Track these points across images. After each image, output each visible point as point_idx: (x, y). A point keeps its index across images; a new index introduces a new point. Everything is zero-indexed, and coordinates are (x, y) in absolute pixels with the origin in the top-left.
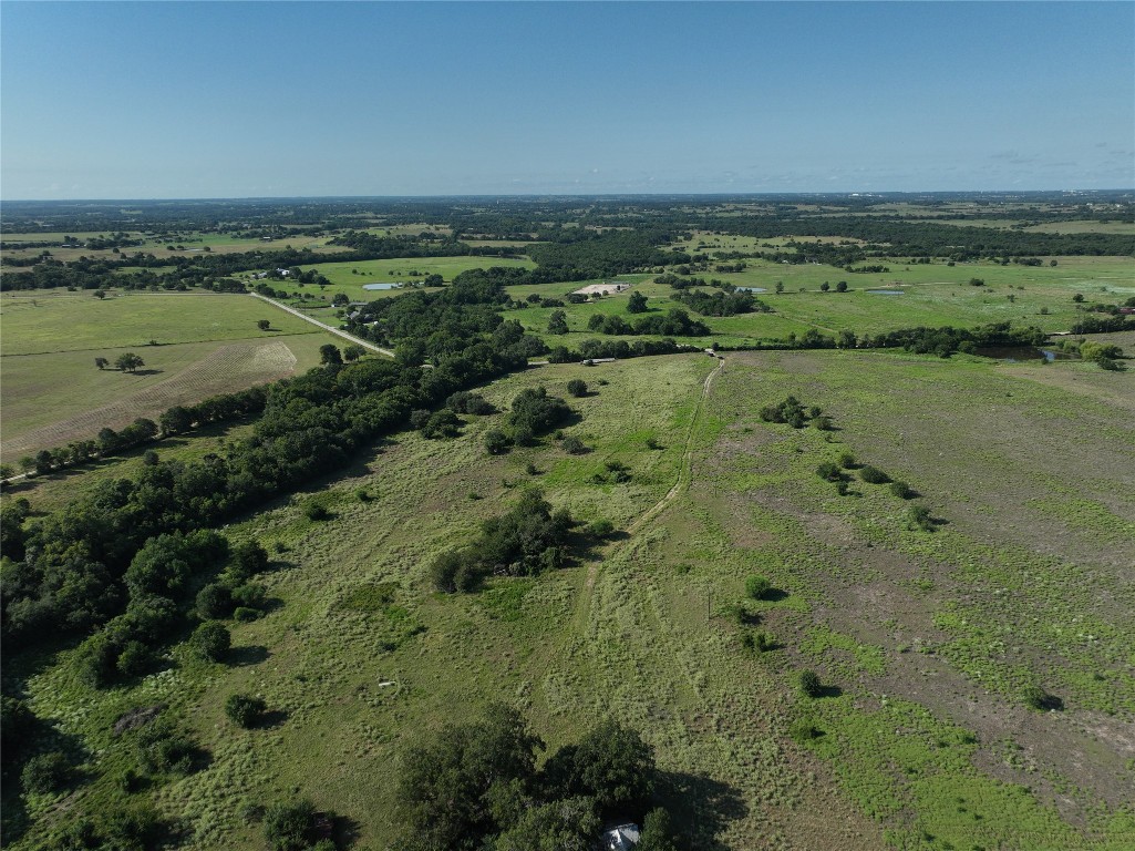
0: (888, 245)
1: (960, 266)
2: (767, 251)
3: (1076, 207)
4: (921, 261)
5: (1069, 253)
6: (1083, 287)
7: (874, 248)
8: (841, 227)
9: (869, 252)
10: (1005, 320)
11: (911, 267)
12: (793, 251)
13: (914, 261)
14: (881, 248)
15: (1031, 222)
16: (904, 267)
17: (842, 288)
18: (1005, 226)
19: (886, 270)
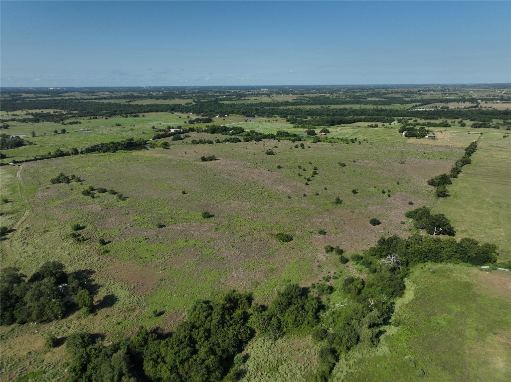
0: (76, 112)
1: (109, 119)
2: (17, 118)
3: (147, 93)
4: (94, 118)
5: (148, 112)
6: (154, 124)
7: (71, 113)
8: (51, 105)
9: (69, 116)
10: (131, 138)
11: (91, 121)
12: (30, 117)
13: (91, 118)
14: (73, 114)
15: (132, 100)
16: (87, 121)
17: (64, 131)
18: (123, 102)
19: (80, 123)
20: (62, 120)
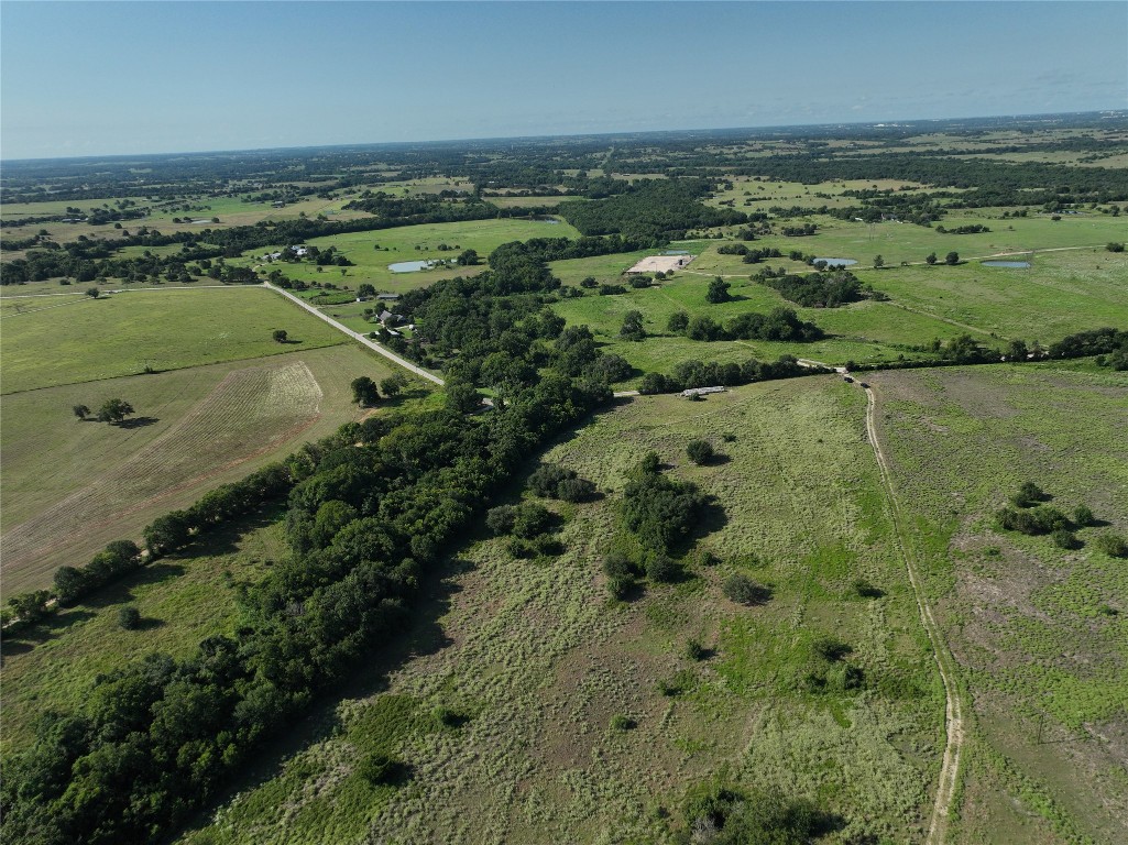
13: (1007, 214)
17: (953, 260)
18: (1071, 159)
19: (986, 230)
20: (935, 218)
